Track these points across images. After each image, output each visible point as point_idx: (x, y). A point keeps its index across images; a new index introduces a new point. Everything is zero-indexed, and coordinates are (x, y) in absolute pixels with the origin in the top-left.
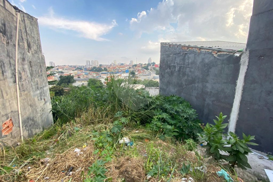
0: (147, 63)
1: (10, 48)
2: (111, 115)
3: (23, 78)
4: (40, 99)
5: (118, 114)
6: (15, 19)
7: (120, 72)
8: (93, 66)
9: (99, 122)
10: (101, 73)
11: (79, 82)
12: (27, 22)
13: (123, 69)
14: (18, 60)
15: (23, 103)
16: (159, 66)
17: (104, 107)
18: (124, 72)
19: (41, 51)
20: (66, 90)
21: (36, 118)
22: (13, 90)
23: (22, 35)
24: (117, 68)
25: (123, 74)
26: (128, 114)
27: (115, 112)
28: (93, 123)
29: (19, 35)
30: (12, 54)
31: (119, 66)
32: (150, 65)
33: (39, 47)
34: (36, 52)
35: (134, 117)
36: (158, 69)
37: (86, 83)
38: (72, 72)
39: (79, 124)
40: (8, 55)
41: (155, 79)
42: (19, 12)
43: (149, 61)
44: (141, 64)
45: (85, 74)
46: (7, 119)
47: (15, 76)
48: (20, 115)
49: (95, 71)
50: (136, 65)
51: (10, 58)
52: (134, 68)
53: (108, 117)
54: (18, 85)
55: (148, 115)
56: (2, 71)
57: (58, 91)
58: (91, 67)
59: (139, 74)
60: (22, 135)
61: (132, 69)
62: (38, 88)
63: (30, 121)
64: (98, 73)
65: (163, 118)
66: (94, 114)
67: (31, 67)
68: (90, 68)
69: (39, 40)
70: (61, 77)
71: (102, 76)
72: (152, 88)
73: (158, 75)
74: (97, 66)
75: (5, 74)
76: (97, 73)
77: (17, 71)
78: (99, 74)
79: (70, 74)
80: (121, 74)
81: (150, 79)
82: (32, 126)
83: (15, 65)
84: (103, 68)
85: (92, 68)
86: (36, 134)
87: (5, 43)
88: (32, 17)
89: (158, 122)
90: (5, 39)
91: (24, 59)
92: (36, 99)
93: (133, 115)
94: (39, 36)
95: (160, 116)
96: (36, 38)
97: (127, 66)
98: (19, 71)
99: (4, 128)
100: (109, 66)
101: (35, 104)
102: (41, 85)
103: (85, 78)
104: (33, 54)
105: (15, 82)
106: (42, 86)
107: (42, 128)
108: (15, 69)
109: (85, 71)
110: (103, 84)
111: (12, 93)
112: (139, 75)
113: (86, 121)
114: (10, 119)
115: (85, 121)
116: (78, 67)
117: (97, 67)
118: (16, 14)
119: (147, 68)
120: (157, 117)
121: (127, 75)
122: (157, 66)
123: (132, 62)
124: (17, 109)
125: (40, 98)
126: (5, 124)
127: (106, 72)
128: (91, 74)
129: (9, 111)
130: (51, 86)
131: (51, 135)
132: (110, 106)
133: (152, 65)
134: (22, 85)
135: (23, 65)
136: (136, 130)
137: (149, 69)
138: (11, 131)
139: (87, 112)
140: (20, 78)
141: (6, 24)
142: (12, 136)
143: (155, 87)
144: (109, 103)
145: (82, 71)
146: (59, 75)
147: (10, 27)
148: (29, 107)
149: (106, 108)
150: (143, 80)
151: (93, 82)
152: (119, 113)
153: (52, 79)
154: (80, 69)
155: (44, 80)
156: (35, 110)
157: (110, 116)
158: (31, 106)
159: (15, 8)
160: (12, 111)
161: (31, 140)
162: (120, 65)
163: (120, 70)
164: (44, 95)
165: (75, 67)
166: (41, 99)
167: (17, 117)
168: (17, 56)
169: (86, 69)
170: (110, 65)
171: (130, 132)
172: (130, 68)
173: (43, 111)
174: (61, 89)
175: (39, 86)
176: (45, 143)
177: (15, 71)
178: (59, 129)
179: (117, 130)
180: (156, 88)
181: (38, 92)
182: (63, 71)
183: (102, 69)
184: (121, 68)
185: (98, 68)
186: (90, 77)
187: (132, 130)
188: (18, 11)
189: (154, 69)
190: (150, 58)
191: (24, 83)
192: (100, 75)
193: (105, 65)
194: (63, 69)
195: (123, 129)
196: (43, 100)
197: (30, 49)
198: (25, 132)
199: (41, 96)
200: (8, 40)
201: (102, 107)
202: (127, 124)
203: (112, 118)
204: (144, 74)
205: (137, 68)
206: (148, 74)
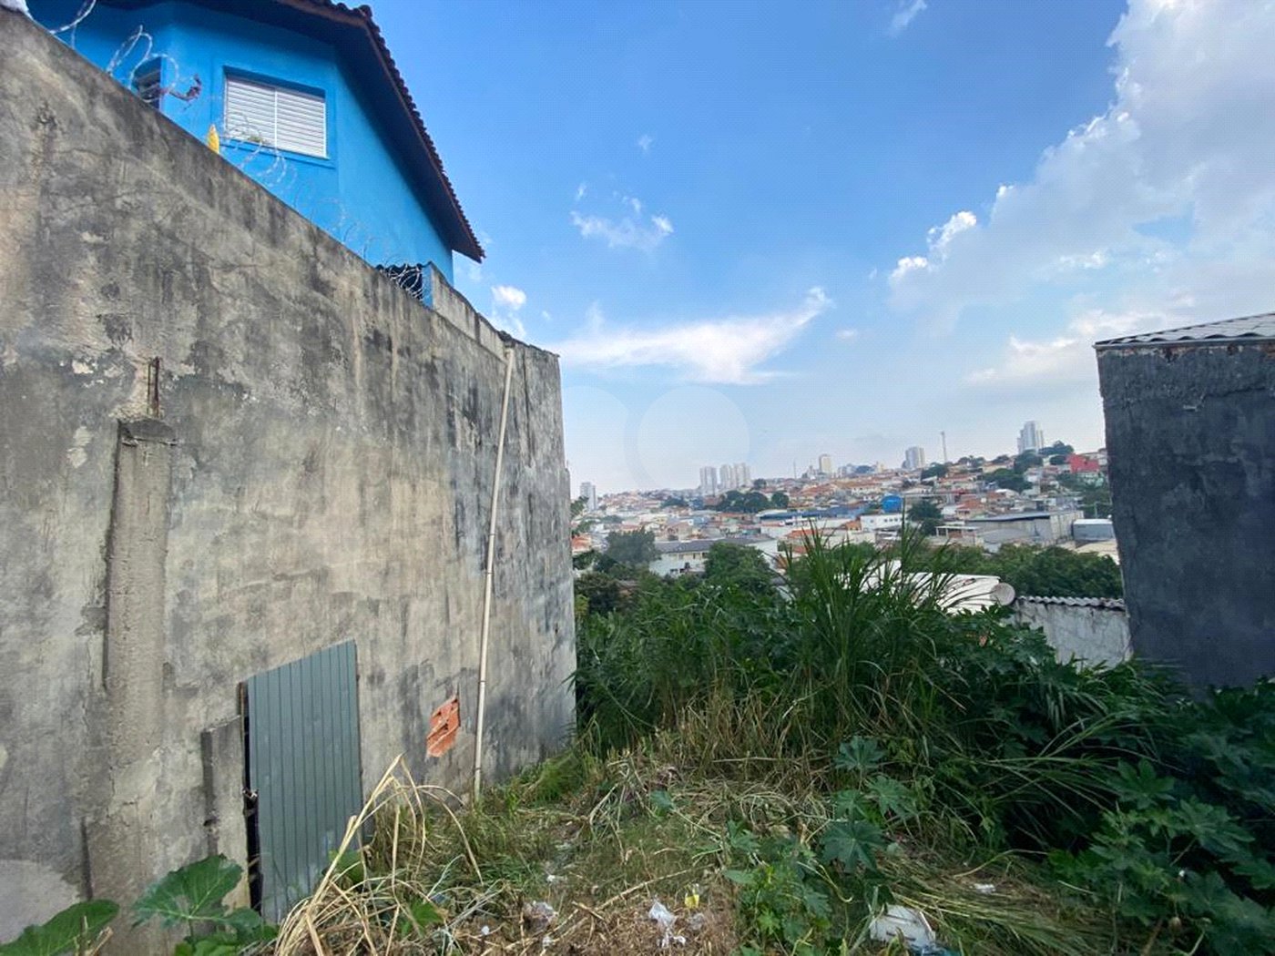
0: (1013, 452)
1: (484, 457)
2: (816, 746)
3: (508, 549)
4: (544, 628)
5: (851, 750)
6: (501, 371)
7: (853, 507)
8: (729, 487)
9: (756, 774)
10: (758, 515)
11: (672, 558)
12: (532, 370)
13: (866, 491)
14: (500, 492)
15: (497, 642)
16: (1103, 462)
17: (777, 692)
18: (877, 507)
19: (561, 456)
20: (625, 592)
21: (525, 701)
22: (476, 592)
23: (515, 413)
24: (835, 488)
25: (871, 517)
26: (915, 759)
27: (837, 732)
28: (728, 771)
29: (508, 414)
30: (487, 477)
31: (847, 480)
32: (1039, 462)
33: (558, 443)
34: (549, 462)
35: (951, 782)
36: (1095, 478)
37: (697, 564)
38: (649, 517)
39: (669, 760)
40: (477, 482)
41: (1080, 544)
42: (513, 346)
43: (1022, 440)
44: (976, 464)
45: (697, 524)
46: (447, 697)
47: (487, 545)
48: (483, 685)
49: (735, 509)
50: (940, 471)
51: (480, 489)
52: (931, 484)
53: (799, 753)
54: (489, 576)
55: (1058, 791)
56: (457, 533)
57: (599, 593)
58: (717, 492)
59: (968, 517)
60: (478, 766)
61: (917, 492)
62: (542, 587)
63: (506, 713)
64: (748, 517)
65: (1183, 839)
66: (734, 726)
67: (531, 511)
68: (714, 496)
69: (558, 421)
70: (612, 537)
71: (763, 531)
72: (1070, 601)
73: (1104, 516)
74: (745, 486)
75: (462, 540)
76: (743, 518)
77: (493, 531)
78: (752, 523)
79: (644, 524)
80: (858, 519)
81: (1045, 544)
82: (510, 732)
83: (491, 510)
84: (769, 496)
85: (722, 496)
86: (518, 771)
87: (472, 444)
88: (544, 353)
89: (1142, 861)
90: (475, 432)
91: (513, 490)
92: (533, 625)
93: (950, 772)
94: (559, 409)
95: (1160, 820)
96: (551, 418)
97: (888, 475)
98: (497, 528)
99: (435, 730)
100: (795, 485)
101: (528, 647)
102: (551, 575)
103: (696, 539)
104: (538, 469)
105: (484, 566)
106: (554, 580)
107: (538, 747)
108: (489, 524)
109: (695, 509)
110: (771, 566)
111: (473, 603)
112: (966, 521)
113: (698, 751)
114: (453, 698)
115: (693, 749)
116: (670, 497)
117: (743, 491)
118: (505, 355)
119: (1021, 479)
120: (1133, 818)
121: (894, 520)
122: (1087, 461)
123: (914, 453)
124: (477, 663)
125: (543, 623)
126: (440, 714)
127: (785, 511)
128: (720, 523)
129: (456, 668)
130: (578, 573)
131: (565, 788)
132: (808, 695)
133: (1046, 462)
134: (502, 575)
135: (511, 507)
136: (982, 877)
137: (1029, 486)
138: (452, 744)
139: (703, 708)
140: (500, 552)
141: (480, 388)
142: (451, 763)
143: (1095, 601)
144: (803, 678)
145: (683, 512)
146: (605, 528)
147: (489, 397)
148: (512, 654)
149: (791, 700)
150: (994, 549)
151: (725, 558)
152: (862, 748)
153: (584, 545)
154: (676, 502)
155: (561, 553)
156: (524, 671)
157: (810, 750)
158: (516, 652)
159: (504, 337)
160: (463, 670)
161: (501, 795)
162: (853, 476)
163: (854, 496)
164: (556, 610)
165: (660, 499)
166: (547, 627)
167: (472, 693)
168: (500, 481)
169: (700, 504)
170: (799, 476)
171: (936, 876)
172: (907, 485)
173: (548, 674)
174: (610, 583)
175: (547, 579)
176: (545, 820)
177: (489, 530)
178: (595, 771)
179: (855, 854)
180: (1101, 607)
181: (542, 600)
182: (621, 515)
183: (766, 499)
184: (857, 491)
185: (748, 495)
186: (715, 535)
187: (952, 867)
188: (509, 344)
189: (1066, 480)
190: (1032, 425)
191: (507, 568)
192: (757, 526)
193: (779, 481)
194: (621, 508)
195: (891, 847)
196: (552, 632)
197: (534, 454)
198: (488, 754)
199: (547, 615)
200: (480, 434)
201: (768, 689)
202: (911, 821)
203: (823, 762)
204: (999, 513)
205: (947, 483)
206: (1026, 510)
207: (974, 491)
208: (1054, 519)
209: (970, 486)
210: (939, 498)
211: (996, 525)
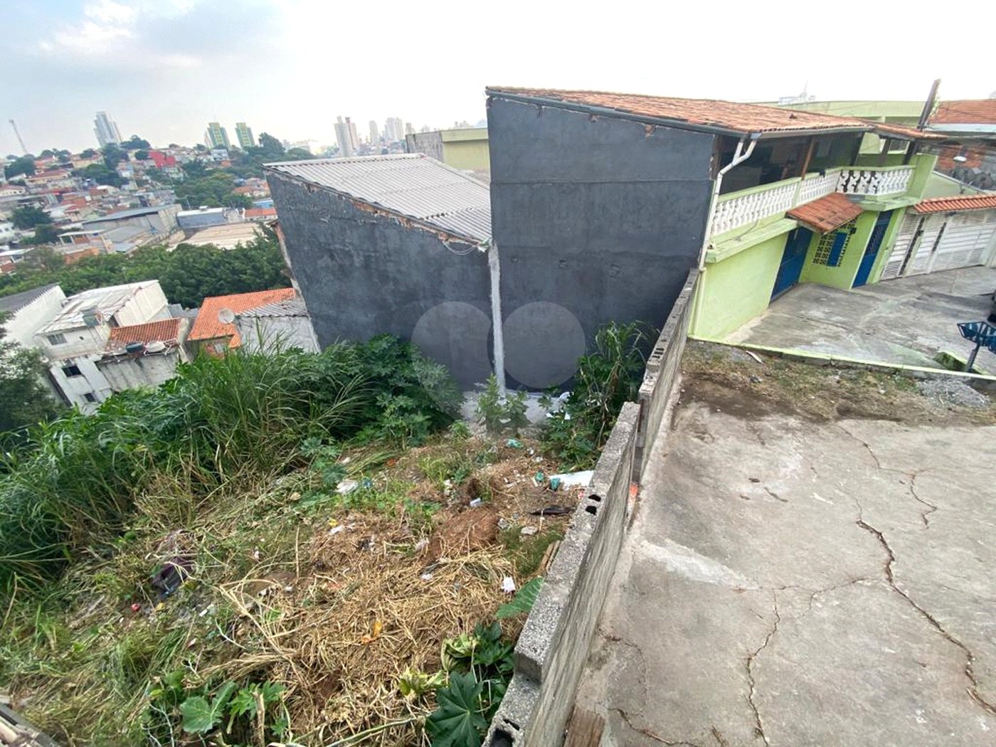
204: (110, 212)
205: (41, 182)
206: (133, 206)
207: (74, 189)
208: (162, 214)
209: (69, 184)
210: (40, 200)
211: (114, 224)
